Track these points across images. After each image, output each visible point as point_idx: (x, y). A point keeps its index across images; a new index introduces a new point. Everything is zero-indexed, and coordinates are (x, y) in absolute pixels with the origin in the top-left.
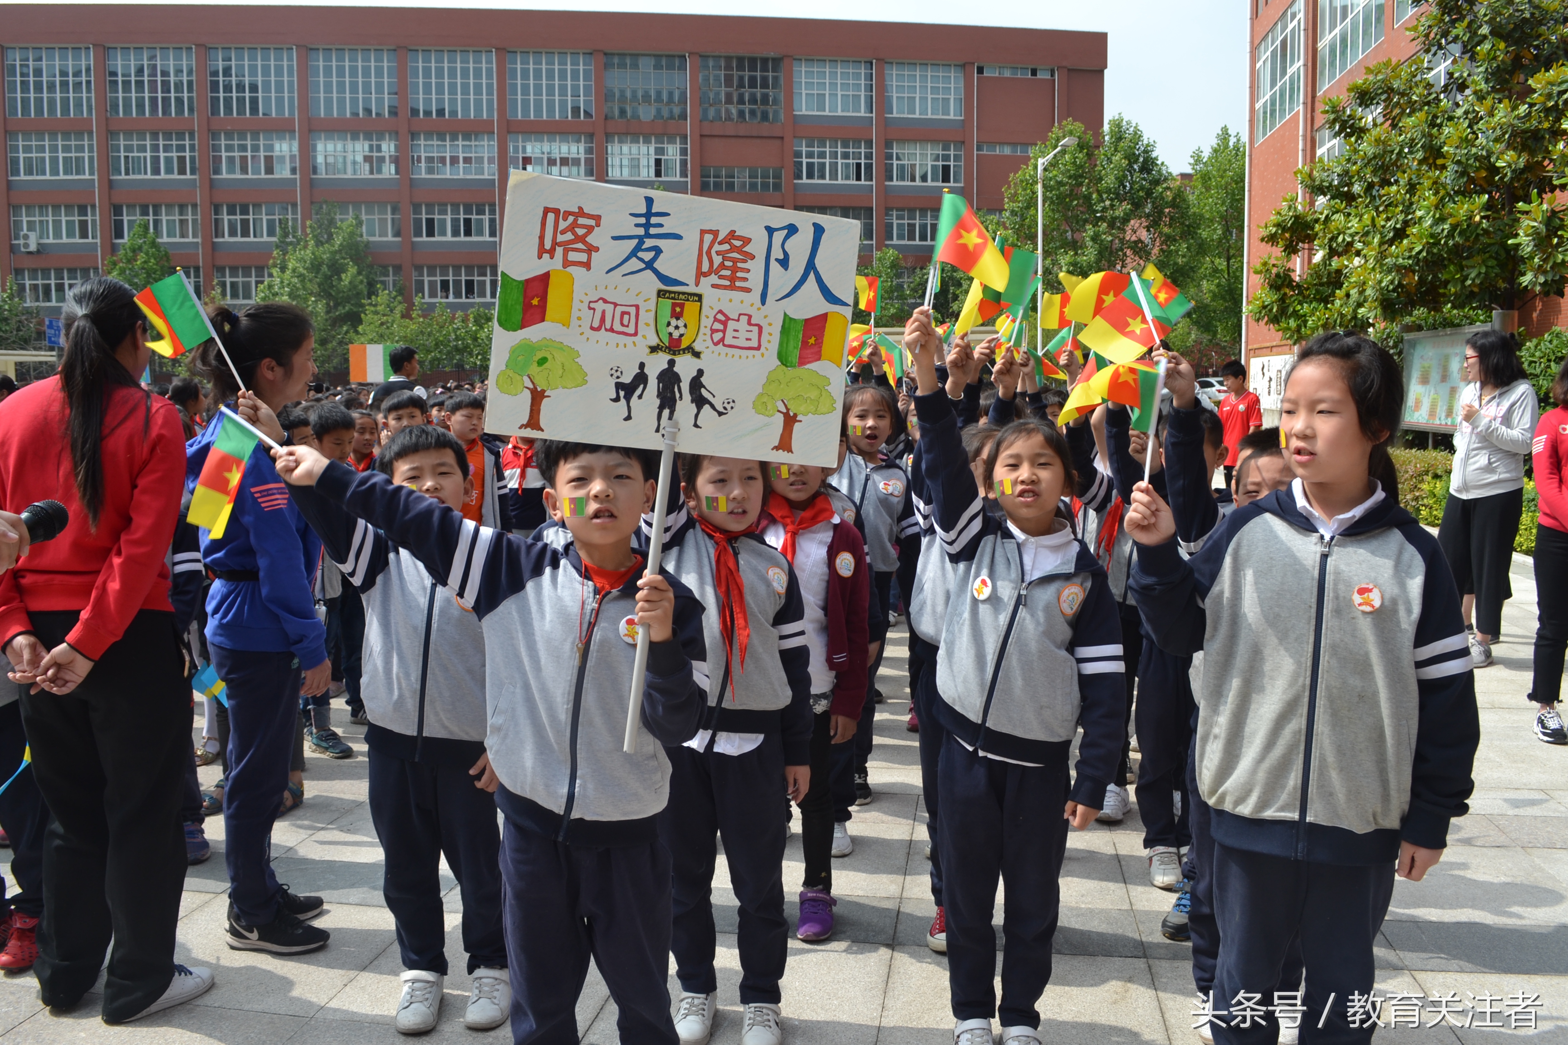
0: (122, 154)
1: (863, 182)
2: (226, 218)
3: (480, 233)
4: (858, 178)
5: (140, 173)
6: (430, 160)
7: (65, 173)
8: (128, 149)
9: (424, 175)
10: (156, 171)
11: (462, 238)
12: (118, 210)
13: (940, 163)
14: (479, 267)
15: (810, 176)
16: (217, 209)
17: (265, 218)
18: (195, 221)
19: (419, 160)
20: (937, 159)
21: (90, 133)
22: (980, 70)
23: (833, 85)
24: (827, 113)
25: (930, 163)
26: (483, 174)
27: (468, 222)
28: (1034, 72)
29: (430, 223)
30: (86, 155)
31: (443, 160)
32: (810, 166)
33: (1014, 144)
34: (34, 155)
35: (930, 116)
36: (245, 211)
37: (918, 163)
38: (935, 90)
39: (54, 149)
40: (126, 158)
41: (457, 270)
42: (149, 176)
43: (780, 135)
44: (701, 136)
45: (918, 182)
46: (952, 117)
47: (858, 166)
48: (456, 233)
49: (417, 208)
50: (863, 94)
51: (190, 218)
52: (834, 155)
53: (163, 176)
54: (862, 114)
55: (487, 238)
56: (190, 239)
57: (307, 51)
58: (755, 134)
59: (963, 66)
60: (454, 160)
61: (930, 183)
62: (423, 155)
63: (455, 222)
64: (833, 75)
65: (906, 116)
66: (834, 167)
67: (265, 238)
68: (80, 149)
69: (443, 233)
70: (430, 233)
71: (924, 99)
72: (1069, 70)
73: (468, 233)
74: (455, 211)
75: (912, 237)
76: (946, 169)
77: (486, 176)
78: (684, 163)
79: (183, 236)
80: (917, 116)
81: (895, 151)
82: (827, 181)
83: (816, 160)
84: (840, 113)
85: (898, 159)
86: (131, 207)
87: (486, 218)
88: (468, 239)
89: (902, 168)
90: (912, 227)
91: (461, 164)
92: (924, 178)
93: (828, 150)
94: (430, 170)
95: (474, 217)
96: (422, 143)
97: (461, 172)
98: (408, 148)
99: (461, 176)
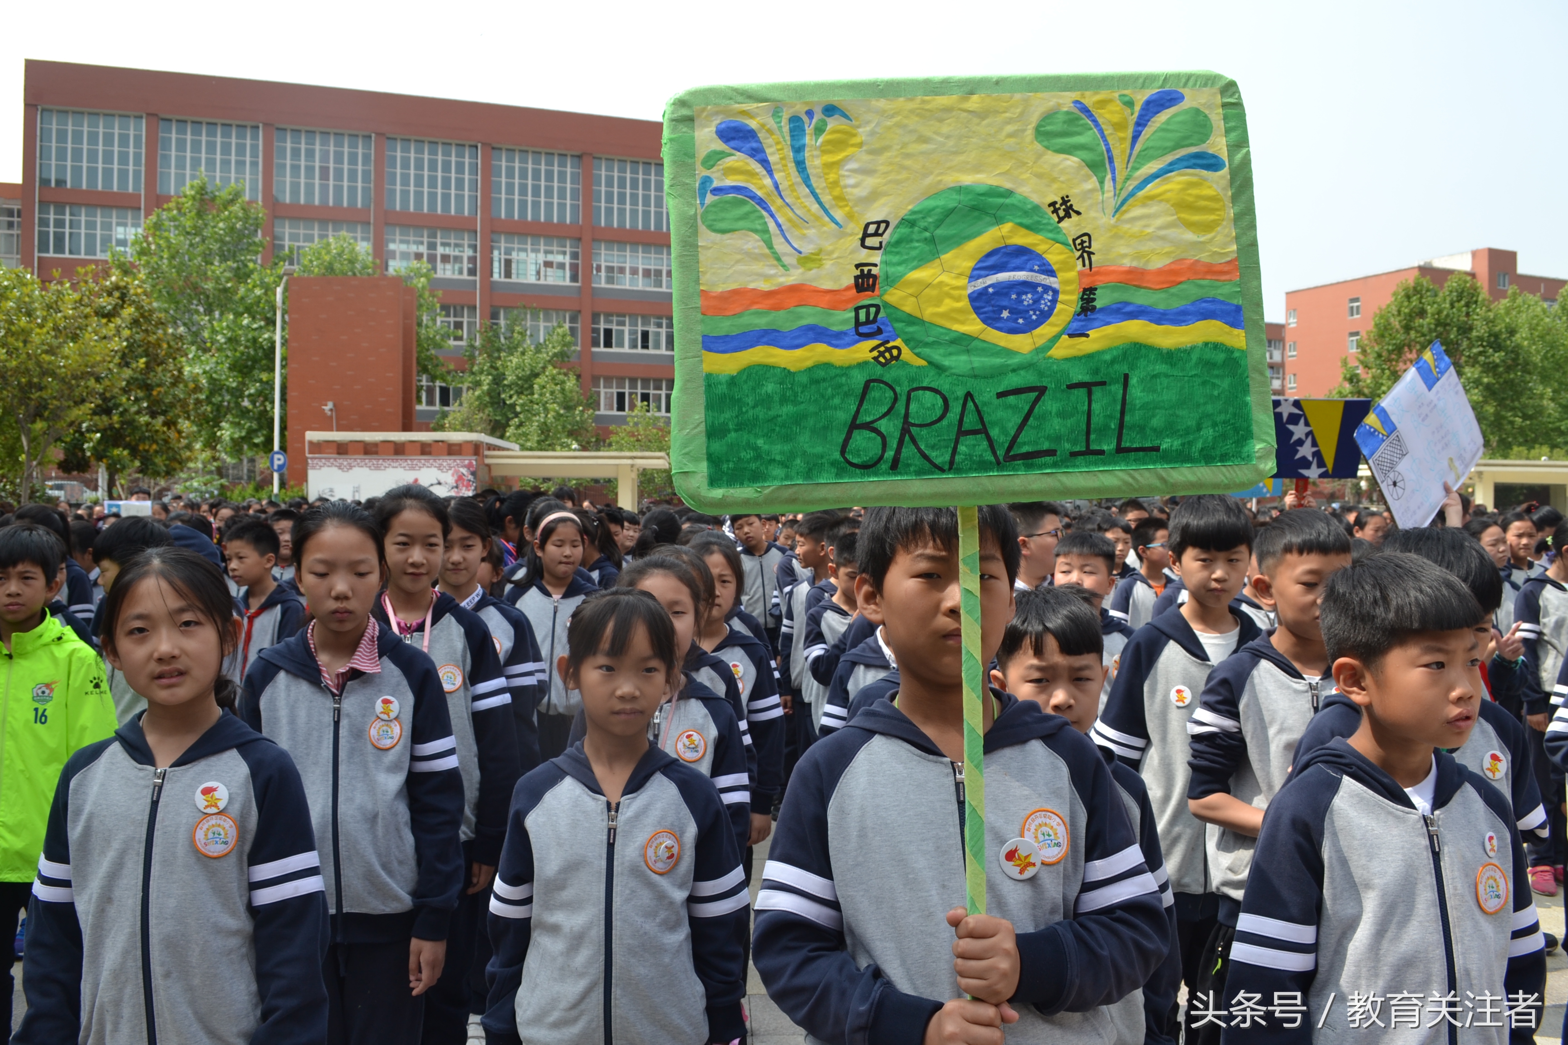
3: (657, 346)
6: (610, 269)
9: (603, 285)
11: (639, 350)
14: (655, 380)
19: (599, 269)
26: (661, 286)
27: (645, 334)
29: (608, 333)
31: (622, 270)
41: (634, 382)
48: (632, 345)
49: (596, 318)
55: (663, 351)
57: (492, 148)
62: (603, 264)
63: (633, 334)
70: (608, 344)
73: (645, 345)
74: (634, 324)
87: (663, 331)
88: (645, 351)
91: (640, 276)
94: (610, 280)
95: (652, 329)
96: (603, 252)
97: (640, 284)
98: (589, 258)
99: (640, 288)
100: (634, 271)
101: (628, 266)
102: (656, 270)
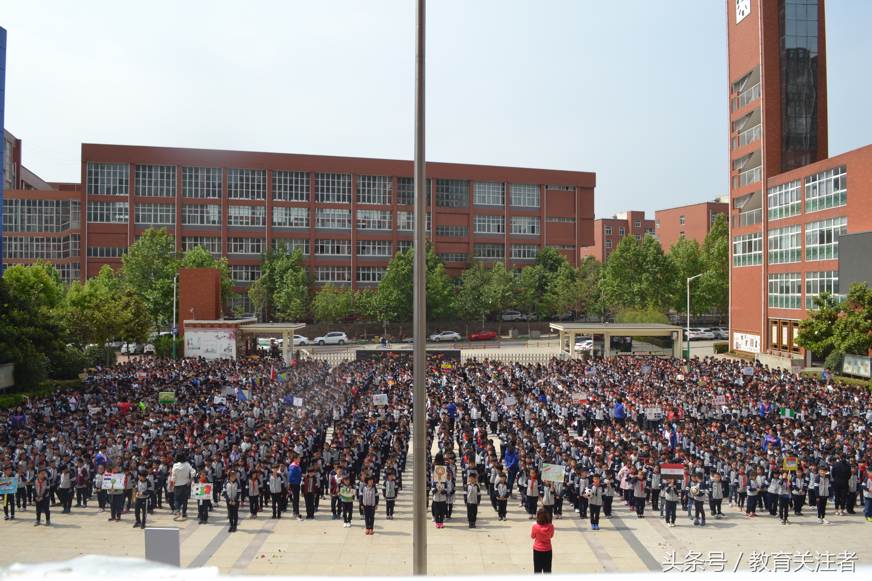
0: (187, 214)
1: (500, 233)
2: (233, 243)
3: (343, 252)
4: (499, 231)
5: (195, 223)
6: (323, 220)
7: (161, 221)
8: (190, 212)
9: (320, 227)
10: (202, 222)
11: (336, 254)
12: (184, 239)
13: (531, 225)
14: (342, 267)
15: (479, 230)
16: (229, 239)
17: (250, 244)
18: (219, 245)
19: (318, 219)
20: (529, 224)
21: (174, 205)
22: (547, 188)
23: (489, 193)
24: (486, 204)
25: (527, 225)
27: (338, 247)
28: (567, 188)
29: (322, 247)
30: (171, 214)
31: (328, 220)
32: (479, 225)
33: (559, 218)
34: (146, 213)
35: (527, 206)
36: (241, 240)
37: (522, 225)
38: (529, 195)
39: (156, 211)
40: (189, 216)
41: (333, 268)
42: (199, 224)
43: (468, 213)
44: (436, 213)
45: (522, 233)
46: (535, 206)
47: (499, 226)
48: (333, 252)
49: (316, 241)
50: (500, 196)
51: (217, 243)
52: (489, 221)
53: (205, 224)
54: (500, 204)
55: (346, 254)
56: (216, 253)
58: (459, 212)
59: (540, 186)
61: (527, 233)
62: (320, 218)
63: (333, 248)
64: (489, 188)
65: (517, 206)
66: (489, 226)
67: (250, 253)
68: (168, 211)
69: (327, 252)
70: (322, 252)
71: (524, 199)
72: (581, 188)
73: (338, 252)
74: (333, 242)
75: (520, 256)
76: (533, 228)
77: (346, 228)
78: (429, 224)
79: (212, 251)
80: (522, 206)
81: (513, 220)
82: (486, 232)
83: (482, 223)
84: (491, 204)
85: (514, 224)
86: (190, 238)
87: (346, 246)
88: (338, 255)
89: (515, 227)
90: (520, 251)
91: (336, 223)
92: (525, 231)
93: (486, 219)
94: (323, 225)
95: (341, 245)
96: (320, 213)
97: (336, 226)
98: (314, 215)
99: (336, 228)
100: (333, 220)
101: (330, 219)
102: (342, 220)
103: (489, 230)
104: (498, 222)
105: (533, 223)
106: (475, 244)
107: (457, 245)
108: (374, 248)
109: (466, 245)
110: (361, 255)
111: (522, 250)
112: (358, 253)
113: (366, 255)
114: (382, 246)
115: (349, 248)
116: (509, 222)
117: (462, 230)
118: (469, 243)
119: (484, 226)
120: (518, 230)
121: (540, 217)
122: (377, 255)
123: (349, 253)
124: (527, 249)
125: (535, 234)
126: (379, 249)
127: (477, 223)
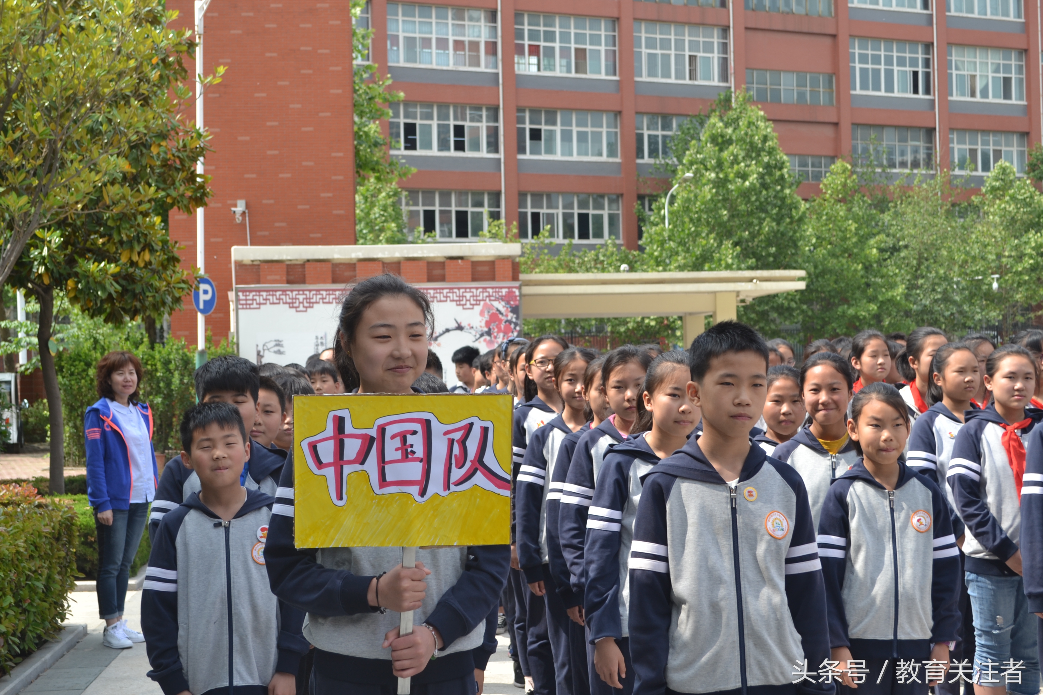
1: (921, 95)
3: (476, 146)
4: (916, 91)
6: (410, 42)
9: (403, 63)
11: (453, 153)
13: (1002, 75)
14: (474, 194)
15: (864, 86)
19: (395, 41)
20: (997, 70)
24: (881, 7)
25: (991, 75)
26: (478, 65)
27: (459, 131)
29: (410, 129)
31: (426, 42)
32: (864, 72)
35: (989, 16)
37: (978, 73)
41: (445, 197)
43: (833, 32)
44: (747, 28)
45: (979, 98)
46: (1011, 18)
47: (915, 74)
48: (443, 146)
49: (392, 109)
52: (889, 60)
54: (920, 9)
55: (484, 153)
58: (805, 30)
60: (442, 43)
61: (991, 99)
62: (401, 35)
63: (443, 130)
65: (965, 15)
66: (889, 74)
69: (428, 146)
70: (411, 145)
73: (460, 146)
74: (443, 116)
76: (1007, 82)
77: (483, 68)
78: (724, 63)
80: (976, 15)
81: (954, 58)
82: (882, 93)
83: (870, 66)
84: (894, 8)
85: (957, 69)
87: (483, 126)
88: (460, 154)
89: (961, 78)
90: (973, 152)
91: (451, 50)
92: (985, 93)
93: (882, 53)
94: (411, 57)
95: (467, 124)
96: (400, 18)
97: (451, 62)
99: (451, 67)
101: (434, 37)
102: (471, 43)
103: (890, 88)
104: (914, 62)
105: (1007, 68)
106: (856, 125)
107: (803, 129)
108: (567, 137)
109: (829, 132)
110: (528, 156)
111: (979, 148)
112: (522, 150)
113: (544, 157)
114: (589, 129)
115: (493, 134)
116: (945, 65)
117: (815, 83)
118: (836, 124)
119: (877, 72)
120: (968, 90)
121: (1024, 52)
122: (575, 157)
123: (493, 146)
124: (991, 148)
125: (1014, 101)
126: (582, 137)
127: (858, 66)
